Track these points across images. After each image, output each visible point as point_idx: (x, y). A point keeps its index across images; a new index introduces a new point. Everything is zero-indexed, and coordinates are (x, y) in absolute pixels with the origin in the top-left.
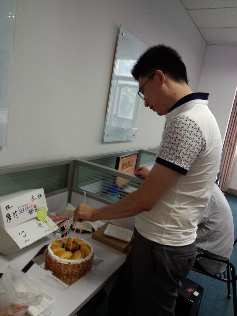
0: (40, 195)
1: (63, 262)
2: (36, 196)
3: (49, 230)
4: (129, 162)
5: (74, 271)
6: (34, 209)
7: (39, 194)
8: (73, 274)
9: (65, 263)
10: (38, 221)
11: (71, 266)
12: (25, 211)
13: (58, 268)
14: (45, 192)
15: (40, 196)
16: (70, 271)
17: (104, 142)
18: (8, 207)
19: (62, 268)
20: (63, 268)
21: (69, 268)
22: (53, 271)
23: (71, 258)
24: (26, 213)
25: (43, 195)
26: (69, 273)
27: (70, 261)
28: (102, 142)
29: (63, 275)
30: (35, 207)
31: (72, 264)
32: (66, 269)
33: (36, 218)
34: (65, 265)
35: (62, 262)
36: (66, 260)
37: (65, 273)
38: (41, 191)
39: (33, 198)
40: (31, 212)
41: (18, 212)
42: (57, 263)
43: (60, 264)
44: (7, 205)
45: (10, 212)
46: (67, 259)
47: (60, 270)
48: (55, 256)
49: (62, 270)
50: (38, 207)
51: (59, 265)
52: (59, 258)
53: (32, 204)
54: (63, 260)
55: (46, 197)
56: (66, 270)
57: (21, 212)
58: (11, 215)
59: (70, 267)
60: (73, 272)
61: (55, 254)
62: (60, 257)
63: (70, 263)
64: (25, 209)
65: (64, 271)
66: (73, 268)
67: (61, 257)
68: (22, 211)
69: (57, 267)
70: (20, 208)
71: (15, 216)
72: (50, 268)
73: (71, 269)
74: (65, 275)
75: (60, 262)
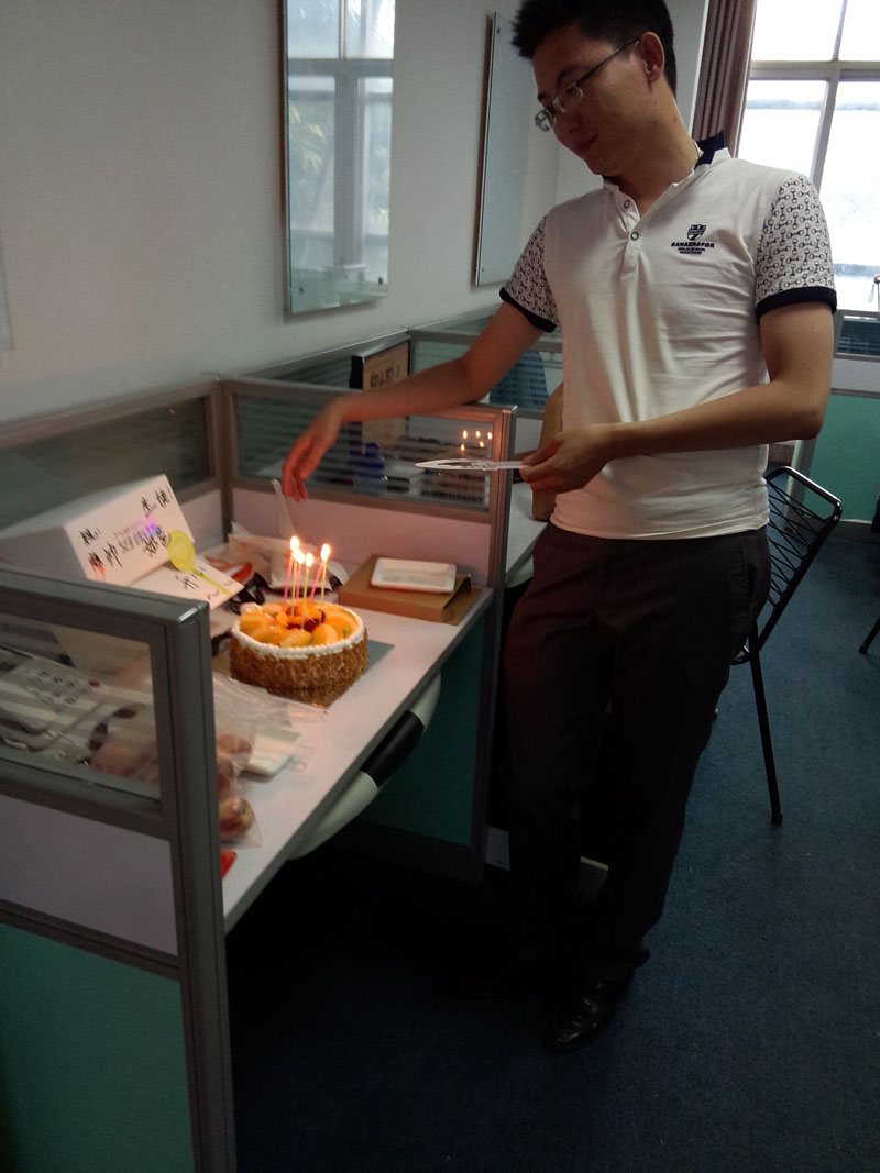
0: (163, 494)
1: (293, 654)
2: (152, 501)
3: (218, 592)
4: (389, 371)
5: (327, 674)
6: (156, 539)
7: (159, 492)
8: (323, 684)
9: (298, 657)
10: (179, 574)
11: (318, 662)
12: (135, 544)
13: (281, 674)
14: (175, 488)
15: (163, 498)
16: (316, 675)
17: (294, 311)
18: (88, 536)
19: (293, 673)
20: (297, 672)
21: (312, 669)
22: (266, 687)
23: (311, 642)
24: (140, 548)
25: (171, 495)
26: (315, 682)
27: (311, 649)
28: (288, 313)
29: (298, 689)
30: (159, 531)
31: (318, 656)
32: (304, 671)
33: (169, 565)
34: (298, 661)
35: (290, 657)
36: (299, 649)
37: (303, 683)
38: (162, 483)
39: (145, 504)
40: (151, 547)
41: (119, 549)
42: (275, 663)
43: (285, 661)
44: (85, 532)
45: (98, 547)
46: (301, 646)
47: (289, 678)
48: (265, 645)
49: (295, 679)
50: (166, 531)
51: (283, 666)
52: (277, 647)
53: (149, 524)
54: (291, 649)
55: (181, 501)
56: (303, 675)
57: (126, 549)
58: (102, 557)
59: (314, 665)
60: (323, 677)
61: (262, 642)
62: (279, 645)
63: (311, 655)
64: (132, 538)
65: (301, 679)
66: (323, 666)
67: (282, 644)
68: (129, 546)
69: (277, 673)
70: (121, 538)
71: (114, 560)
72: (257, 679)
73: (318, 671)
74: (304, 689)
75: (283, 657)
